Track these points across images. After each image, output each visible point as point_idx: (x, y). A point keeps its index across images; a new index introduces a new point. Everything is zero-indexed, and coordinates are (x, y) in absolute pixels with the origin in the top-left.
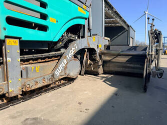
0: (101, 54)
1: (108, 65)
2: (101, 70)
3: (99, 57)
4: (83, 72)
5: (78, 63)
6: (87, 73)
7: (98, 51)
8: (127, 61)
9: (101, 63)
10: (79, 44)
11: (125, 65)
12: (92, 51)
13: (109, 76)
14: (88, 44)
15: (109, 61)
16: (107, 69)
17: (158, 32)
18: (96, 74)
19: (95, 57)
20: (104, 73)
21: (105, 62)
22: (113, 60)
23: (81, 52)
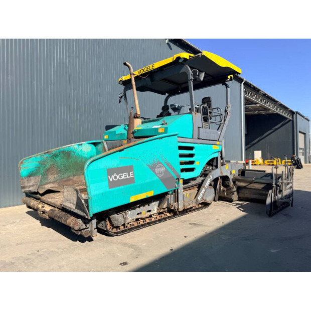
0: (235, 181)
1: (243, 191)
2: (235, 196)
3: (232, 183)
4: (217, 198)
5: (213, 190)
6: (221, 199)
7: (231, 177)
8: (263, 188)
9: (235, 189)
10: (216, 173)
11: (261, 192)
12: (225, 179)
13: (244, 203)
14: (222, 173)
15: (245, 187)
16: (242, 196)
17: (296, 159)
18: (231, 201)
19: (228, 183)
20: (239, 200)
21: (239, 189)
22: (248, 187)
23: (216, 180)
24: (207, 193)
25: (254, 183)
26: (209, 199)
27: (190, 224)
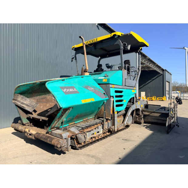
0: (143, 111)
1: (147, 118)
2: (142, 121)
3: (141, 113)
4: (133, 122)
5: (131, 117)
6: (136, 122)
7: (141, 109)
8: (160, 116)
9: (142, 117)
10: (133, 108)
11: (158, 118)
12: (138, 110)
13: (148, 125)
14: (136, 107)
15: (148, 115)
16: (146, 120)
17: (179, 98)
18: (140, 123)
19: (139, 113)
20: (145, 123)
21: (145, 116)
22: (151, 115)
23: (133, 111)
24: (129, 120)
25: (155, 112)
26: (130, 123)
27: (123, 139)
